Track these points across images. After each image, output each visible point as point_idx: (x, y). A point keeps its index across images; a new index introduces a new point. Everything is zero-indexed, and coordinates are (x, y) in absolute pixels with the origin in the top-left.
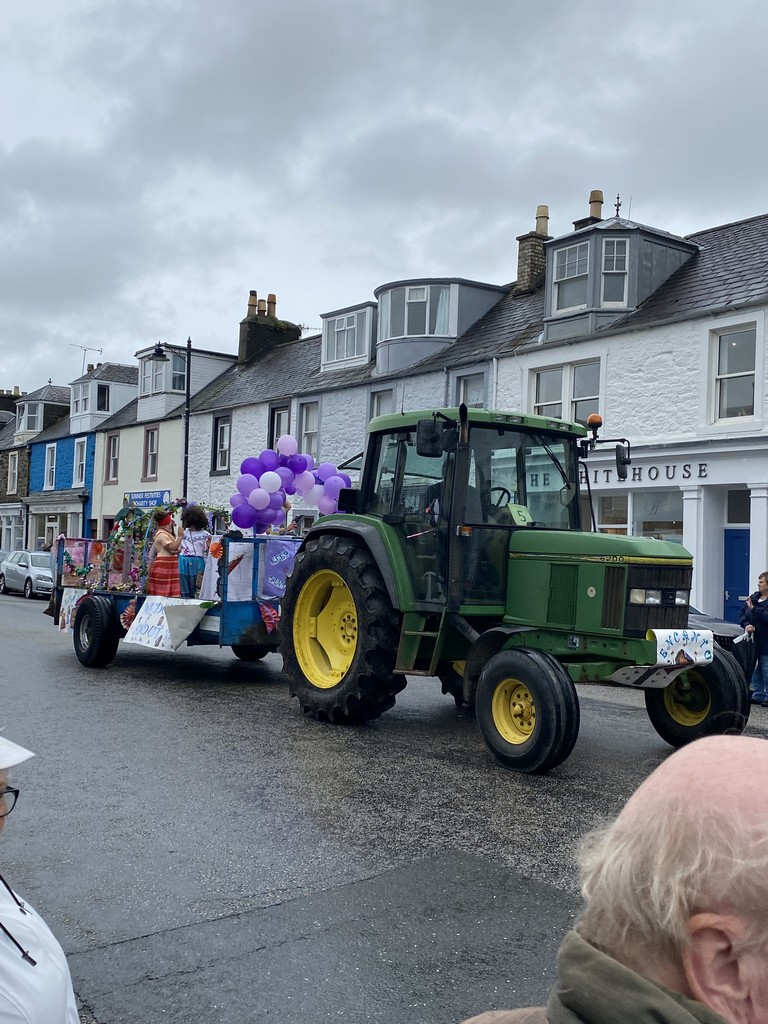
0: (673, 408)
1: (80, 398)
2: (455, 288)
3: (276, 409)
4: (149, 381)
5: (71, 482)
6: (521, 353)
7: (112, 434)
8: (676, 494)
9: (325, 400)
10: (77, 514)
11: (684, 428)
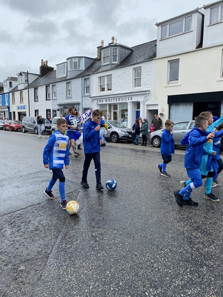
0: (126, 85)
1: (6, 85)
2: (83, 59)
3: (47, 87)
4: (20, 81)
5: (5, 104)
6: (96, 73)
7: (13, 93)
8: (126, 103)
9: (57, 84)
10: (7, 111)
11: (128, 89)
